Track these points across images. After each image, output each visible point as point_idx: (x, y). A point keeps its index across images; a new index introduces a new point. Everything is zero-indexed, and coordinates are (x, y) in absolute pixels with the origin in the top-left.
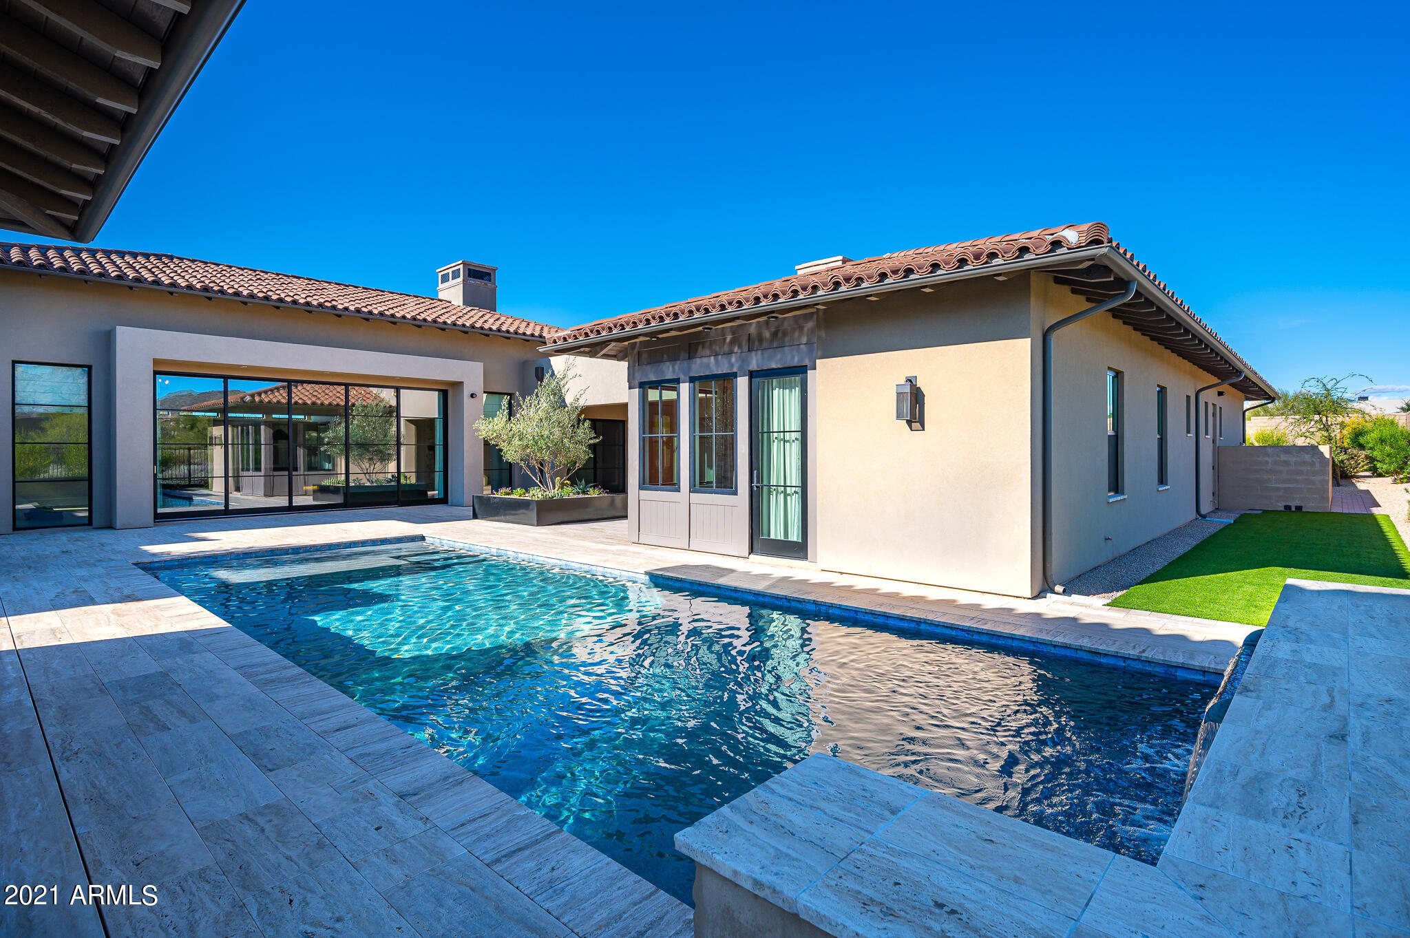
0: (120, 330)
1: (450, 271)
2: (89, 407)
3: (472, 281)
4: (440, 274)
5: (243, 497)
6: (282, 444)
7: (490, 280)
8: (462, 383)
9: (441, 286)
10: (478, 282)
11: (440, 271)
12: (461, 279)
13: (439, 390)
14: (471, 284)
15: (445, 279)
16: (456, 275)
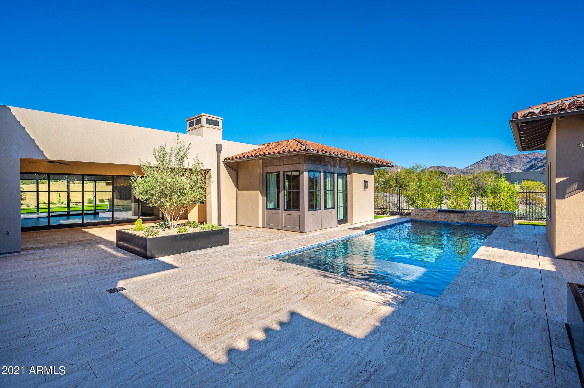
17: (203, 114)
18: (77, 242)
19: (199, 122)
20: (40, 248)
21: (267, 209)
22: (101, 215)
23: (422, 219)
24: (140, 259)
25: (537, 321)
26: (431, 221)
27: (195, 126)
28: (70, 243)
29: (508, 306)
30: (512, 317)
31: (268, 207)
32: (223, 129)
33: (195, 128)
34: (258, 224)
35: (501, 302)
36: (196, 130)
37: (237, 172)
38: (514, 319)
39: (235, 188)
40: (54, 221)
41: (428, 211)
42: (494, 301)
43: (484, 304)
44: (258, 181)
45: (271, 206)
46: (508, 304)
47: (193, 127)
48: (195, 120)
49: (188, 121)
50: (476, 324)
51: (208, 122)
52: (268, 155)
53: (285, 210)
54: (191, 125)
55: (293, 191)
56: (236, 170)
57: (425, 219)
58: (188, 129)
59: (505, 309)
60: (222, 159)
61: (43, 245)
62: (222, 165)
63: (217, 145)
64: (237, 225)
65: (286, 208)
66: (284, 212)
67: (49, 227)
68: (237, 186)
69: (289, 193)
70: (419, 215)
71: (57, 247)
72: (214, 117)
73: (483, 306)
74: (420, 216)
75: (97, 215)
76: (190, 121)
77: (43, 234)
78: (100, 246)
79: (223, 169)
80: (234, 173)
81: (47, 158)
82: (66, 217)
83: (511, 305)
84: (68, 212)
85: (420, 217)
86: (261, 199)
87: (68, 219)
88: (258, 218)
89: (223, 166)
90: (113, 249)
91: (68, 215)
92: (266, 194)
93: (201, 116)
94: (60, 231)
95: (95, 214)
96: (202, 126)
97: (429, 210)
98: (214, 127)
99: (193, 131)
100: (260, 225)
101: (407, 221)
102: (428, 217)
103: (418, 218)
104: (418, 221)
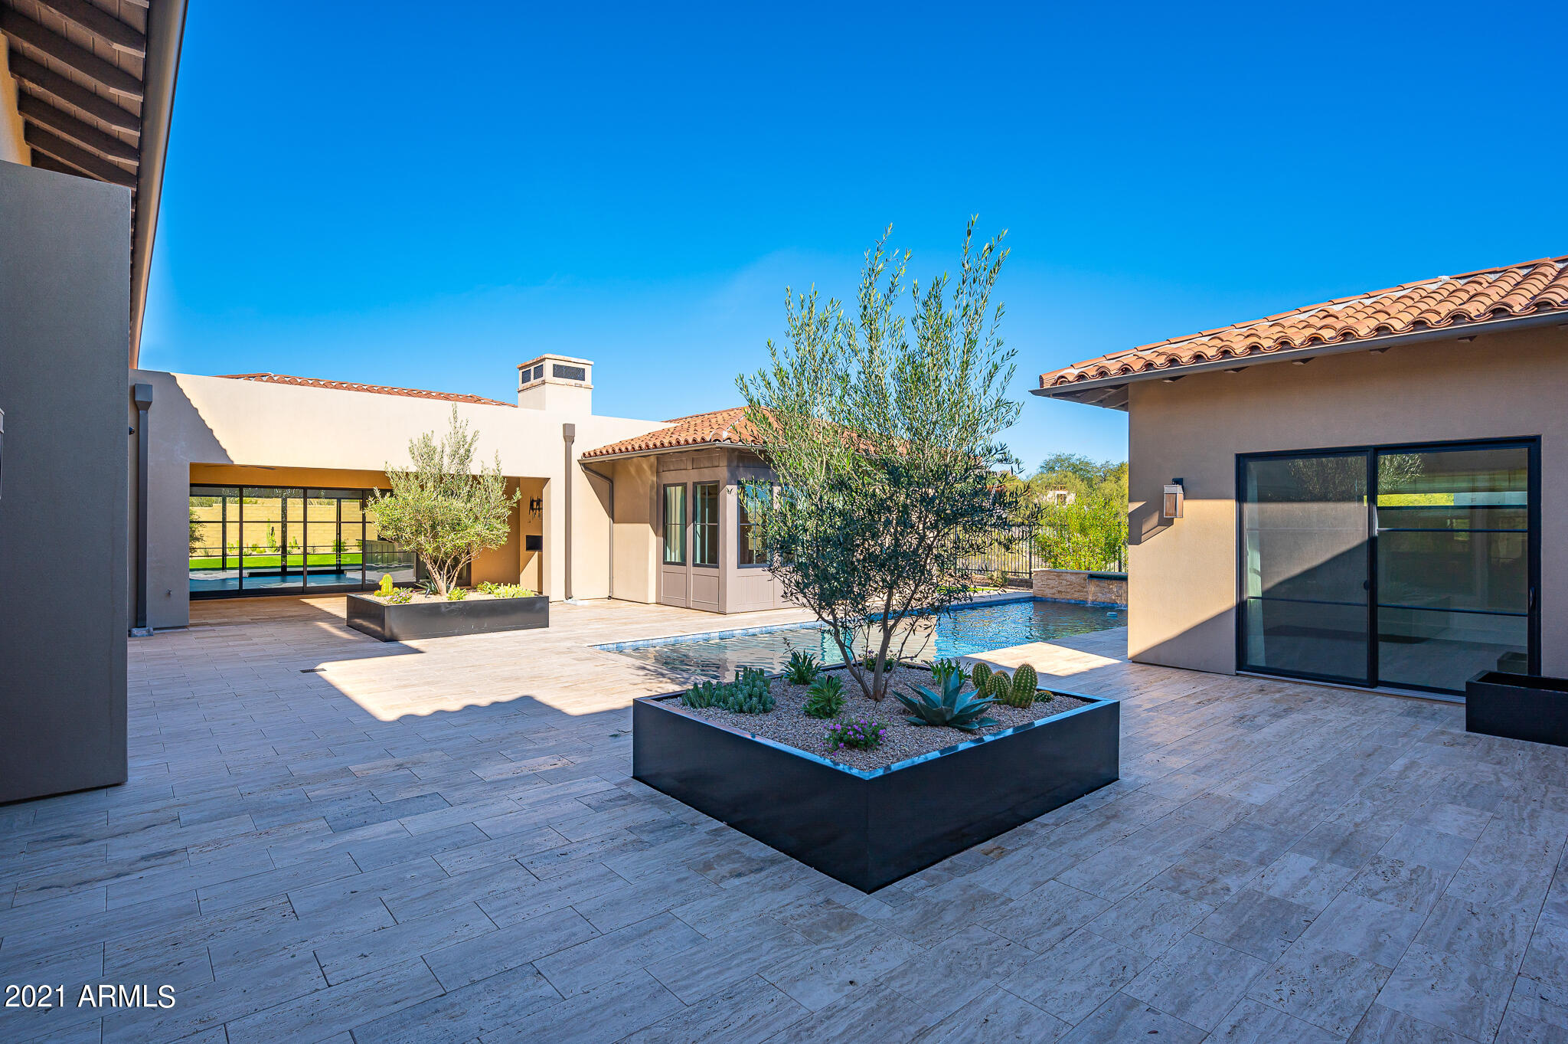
17: (547, 356)
18: (283, 617)
19: (539, 372)
20: (219, 624)
21: (665, 563)
22: (349, 575)
23: (1057, 596)
24: (374, 642)
26: (1075, 601)
27: (533, 381)
28: (271, 618)
31: (668, 560)
32: (592, 387)
33: (533, 386)
34: (646, 596)
36: (534, 390)
37: (611, 481)
39: (606, 519)
40: (249, 584)
41: (1069, 577)
44: (646, 505)
45: (674, 556)
47: (528, 384)
48: (532, 368)
49: (520, 369)
51: (559, 371)
52: (653, 449)
53: (695, 565)
54: (526, 378)
55: (708, 526)
56: (610, 477)
57: (1063, 596)
58: (521, 386)
60: (577, 455)
61: (226, 620)
62: (577, 469)
63: (565, 425)
64: (610, 598)
65: (698, 562)
66: (693, 570)
67: (241, 593)
68: (611, 514)
69: (703, 528)
70: (1051, 586)
71: (248, 623)
72: (573, 359)
74: (1053, 588)
75: (342, 576)
76: (524, 370)
77: (229, 605)
78: (320, 623)
79: (579, 475)
80: (606, 485)
81: (232, 462)
82: (279, 578)
84: (284, 567)
85: (1054, 591)
86: (653, 541)
87: (284, 581)
88: (646, 580)
89: (577, 471)
90: (340, 628)
91: (284, 572)
92: (663, 528)
93: (544, 359)
94: (259, 600)
95: (339, 571)
96: (544, 383)
97: (1072, 573)
98: (573, 382)
99: (529, 391)
100: (652, 598)
101: (1019, 599)
102: (1069, 590)
103: (1048, 593)
104: (1048, 601)
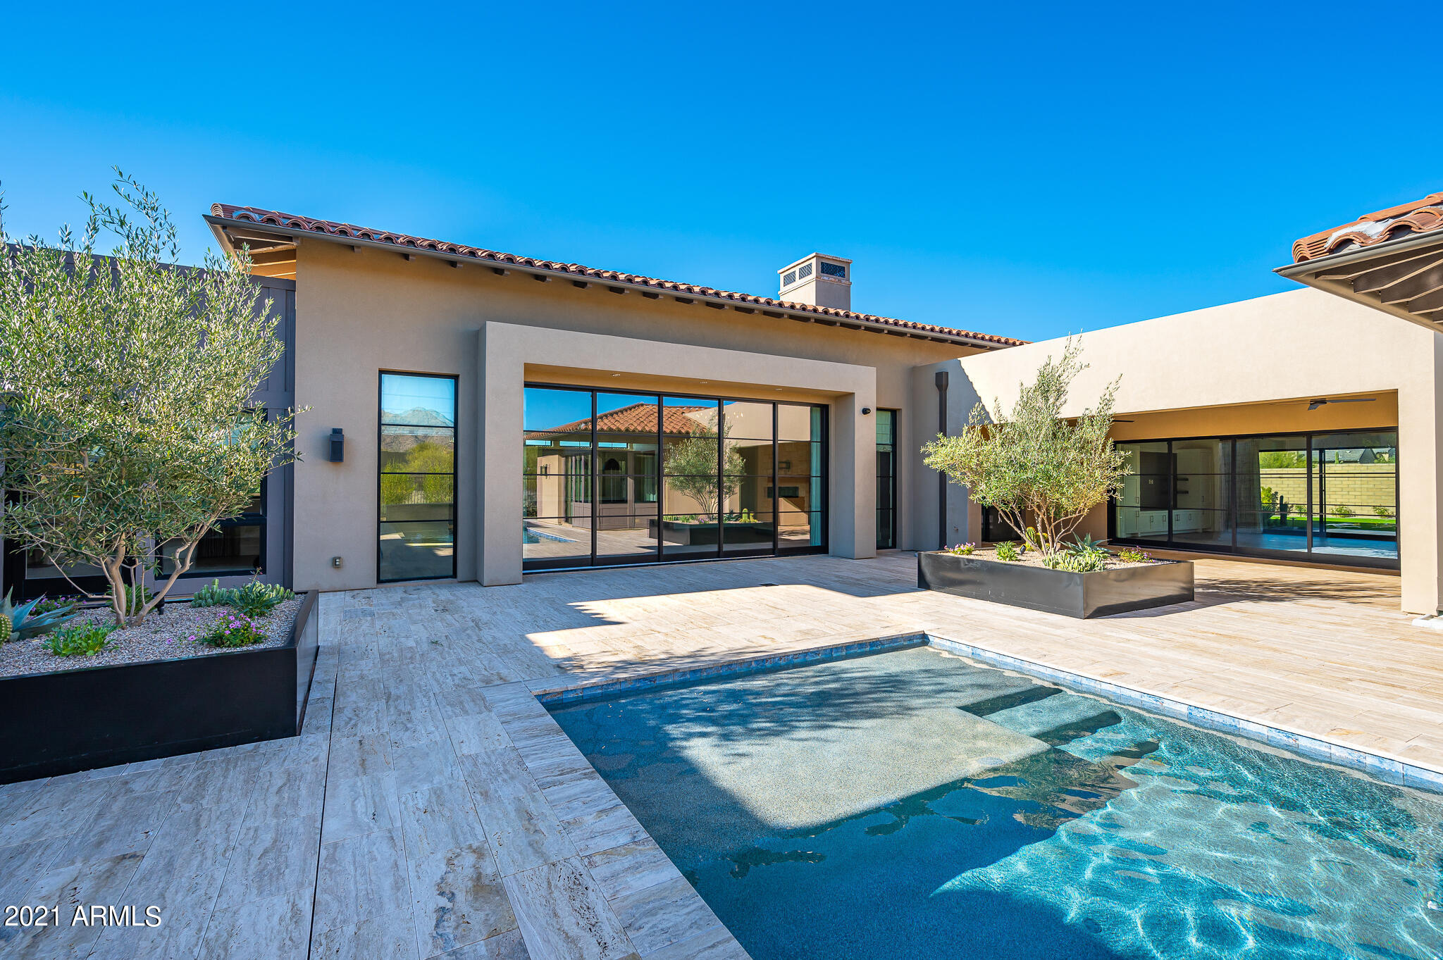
0: (491, 326)
1: (797, 269)
2: (456, 428)
3: (826, 277)
4: (782, 276)
5: (573, 529)
6: (612, 474)
7: (844, 276)
8: (853, 394)
9: (783, 289)
10: (832, 278)
11: (782, 273)
12: (814, 275)
13: (813, 406)
14: (824, 282)
15: (790, 279)
16: (805, 272)
25: (351, 719)
29: (407, 729)
30: (392, 709)
35: (423, 732)
38: (388, 708)
42: (437, 728)
43: (450, 713)
46: (408, 733)
50: (437, 681)
59: (410, 720)
73: (449, 708)
83: (401, 734)
